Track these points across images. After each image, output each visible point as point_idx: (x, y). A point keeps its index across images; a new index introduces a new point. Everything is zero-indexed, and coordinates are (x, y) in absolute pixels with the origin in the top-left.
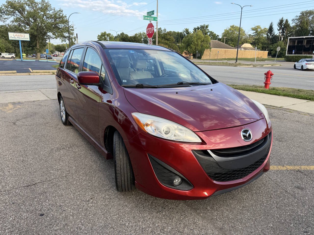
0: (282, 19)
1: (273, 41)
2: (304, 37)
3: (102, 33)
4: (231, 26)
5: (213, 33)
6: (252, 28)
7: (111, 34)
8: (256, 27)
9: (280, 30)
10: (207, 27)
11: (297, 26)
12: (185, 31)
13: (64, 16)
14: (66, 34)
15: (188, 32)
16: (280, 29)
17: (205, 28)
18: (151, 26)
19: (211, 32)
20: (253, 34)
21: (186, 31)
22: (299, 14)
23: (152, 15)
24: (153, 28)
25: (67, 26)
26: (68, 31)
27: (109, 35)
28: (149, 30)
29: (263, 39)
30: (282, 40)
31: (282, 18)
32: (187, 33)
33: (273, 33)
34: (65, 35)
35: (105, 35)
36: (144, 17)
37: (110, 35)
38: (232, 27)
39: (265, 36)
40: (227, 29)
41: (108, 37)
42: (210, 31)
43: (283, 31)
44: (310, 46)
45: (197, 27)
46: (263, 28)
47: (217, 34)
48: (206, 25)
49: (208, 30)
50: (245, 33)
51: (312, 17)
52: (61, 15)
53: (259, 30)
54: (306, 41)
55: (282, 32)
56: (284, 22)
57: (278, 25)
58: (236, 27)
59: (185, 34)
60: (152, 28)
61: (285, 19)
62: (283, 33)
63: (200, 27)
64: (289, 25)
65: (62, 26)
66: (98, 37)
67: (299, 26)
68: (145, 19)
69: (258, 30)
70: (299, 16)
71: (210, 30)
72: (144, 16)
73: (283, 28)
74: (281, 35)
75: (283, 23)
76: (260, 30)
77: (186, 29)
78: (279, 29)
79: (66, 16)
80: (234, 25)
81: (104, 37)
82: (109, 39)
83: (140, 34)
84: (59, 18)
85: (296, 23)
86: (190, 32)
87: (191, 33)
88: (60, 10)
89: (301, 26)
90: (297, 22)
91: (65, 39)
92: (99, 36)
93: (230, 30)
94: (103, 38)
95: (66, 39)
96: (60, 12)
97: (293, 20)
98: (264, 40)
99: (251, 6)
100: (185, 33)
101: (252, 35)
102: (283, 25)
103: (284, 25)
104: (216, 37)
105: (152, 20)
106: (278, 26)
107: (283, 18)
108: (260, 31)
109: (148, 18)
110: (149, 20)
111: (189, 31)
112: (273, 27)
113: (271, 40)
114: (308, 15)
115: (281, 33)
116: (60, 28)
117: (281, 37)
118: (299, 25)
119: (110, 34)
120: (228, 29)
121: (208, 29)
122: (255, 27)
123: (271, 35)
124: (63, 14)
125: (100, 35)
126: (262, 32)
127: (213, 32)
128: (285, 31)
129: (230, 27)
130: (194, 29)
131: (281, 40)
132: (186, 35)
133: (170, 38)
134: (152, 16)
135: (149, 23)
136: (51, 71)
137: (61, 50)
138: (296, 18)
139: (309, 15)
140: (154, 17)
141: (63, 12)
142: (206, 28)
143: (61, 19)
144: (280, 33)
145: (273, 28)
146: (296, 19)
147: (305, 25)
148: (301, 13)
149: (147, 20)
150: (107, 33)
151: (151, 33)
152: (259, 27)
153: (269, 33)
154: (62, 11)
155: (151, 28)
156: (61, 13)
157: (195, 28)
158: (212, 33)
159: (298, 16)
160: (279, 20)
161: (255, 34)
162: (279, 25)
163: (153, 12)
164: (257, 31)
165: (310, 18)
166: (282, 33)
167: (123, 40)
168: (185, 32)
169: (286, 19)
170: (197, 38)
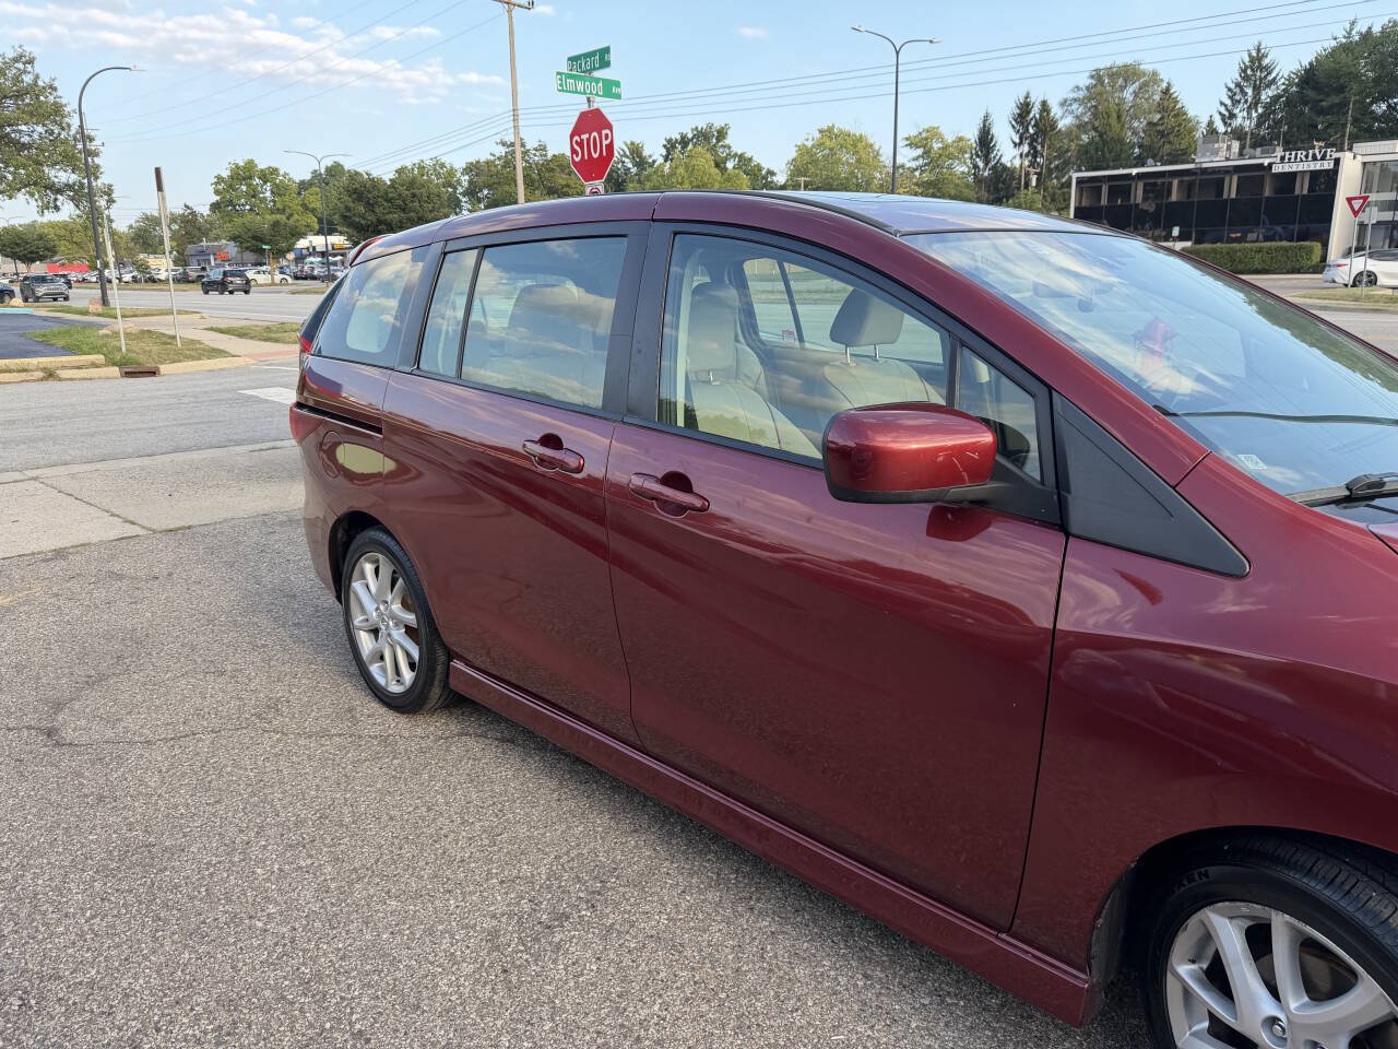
0: (1026, 98)
1: (997, 190)
2: (1134, 171)
3: (237, 167)
4: (821, 131)
5: (751, 159)
6: (907, 139)
7: (281, 172)
8: (924, 135)
9: (1021, 143)
10: (722, 134)
11: (1081, 127)
12: (628, 153)
13: (40, 83)
14: (61, 173)
15: (640, 156)
16: (1021, 138)
17: (714, 141)
18: (593, 122)
19: (741, 157)
20: (913, 165)
21: (632, 153)
22: (1085, 81)
23: (595, 69)
24: (607, 136)
25: (60, 134)
26: (69, 160)
27: (272, 174)
28: (582, 140)
29: (957, 181)
30: (1034, 183)
31: (1024, 94)
32: (636, 164)
33: (995, 157)
34: (56, 180)
35: (251, 178)
36: (561, 80)
37: (278, 175)
38: (828, 133)
39: (961, 169)
40: (806, 143)
41: (265, 182)
42: (736, 154)
43: (1035, 148)
44: (1158, 207)
45: (679, 137)
46: (950, 139)
47: (766, 165)
48: (718, 124)
49: (729, 148)
50: (882, 159)
51: (1134, 92)
52: (28, 79)
53: (936, 146)
54: (1141, 186)
55: (1029, 152)
56: (1035, 112)
57: (1014, 123)
58: (841, 132)
59: (630, 165)
60: (604, 132)
61: (1036, 100)
62: (1035, 157)
63: (690, 136)
64: (1053, 125)
65: (36, 136)
66: (216, 183)
67: (1089, 127)
68: (567, 91)
69: (931, 147)
70: (1087, 88)
71: (737, 149)
72: (558, 73)
73: (1032, 136)
74: (1027, 163)
75: (1031, 115)
76: (940, 145)
77: (632, 144)
78: (1017, 141)
79: (56, 84)
80: (833, 126)
81: (249, 186)
82: (272, 192)
83: (421, 168)
84: (19, 95)
85: (1077, 117)
86: (650, 156)
87: (654, 162)
88: (21, 57)
89: (1100, 128)
90: (1078, 109)
91: (56, 200)
92: (220, 179)
93: (820, 145)
94: (244, 188)
95: (59, 196)
96: (21, 66)
97: (1064, 103)
98: (959, 188)
99: (931, 42)
100: (626, 160)
101: (908, 165)
102: (1033, 123)
103: (1036, 125)
104: (763, 178)
105: (597, 94)
106: (1013, 127)
107: (1028, 94)
108: (939, 149)
109: (580, 86)
110: (585, 93)
111: (646, 153)
112: (994, 131)
113: (992, 188)
114: (1119, 83)
115: (1027, 155)
116: (24, 146)
117: (1027, 174)
118: (1090, 122)
119: (275, 171)
120: (809, 144)
121: (727, 142)
122: (920, 134)
123: (990, 166)
124: (37, 77)
125: (225, 174)
126: (948, 152)
127: (748, 155)
128: (1043, 147)
129: (818, 135)
130: (664, 146)
131: (1027, 185)
132: (634, 170)
133: (568, 186)
134: (596, 74)
135: (585, 107)
136: (34, 361)
137: (31, 252)
138: (1075, 95)
139: (1120, 81)
140: (605, 81)
141: (38, 67)
142: (718, 140)
143: (27, 101)
144: (1021, 155)
145: (993, 136)
146: (1075, 100)
147: (1113, 120)
148: (1092, 77)
149: (576, 92)
150: (262, 165)
151: (595, 156)
152: (933, 133)
153: (978, 156)
154: (31, 62)
155: (595, 134)
156: (25, 72)
157: (669, 141)
158: (743, 161)
159: (1081, 85)
160: (1015, 105)
161: (921, 162)
162: (1017, 123)
163: (602, 57)
164: (929, 152)
165: (1128, 95)
166: (1030, 158)
167: (354, 196)
168: (628, 157)
169: (1041, 99)
170: (691, 183)
